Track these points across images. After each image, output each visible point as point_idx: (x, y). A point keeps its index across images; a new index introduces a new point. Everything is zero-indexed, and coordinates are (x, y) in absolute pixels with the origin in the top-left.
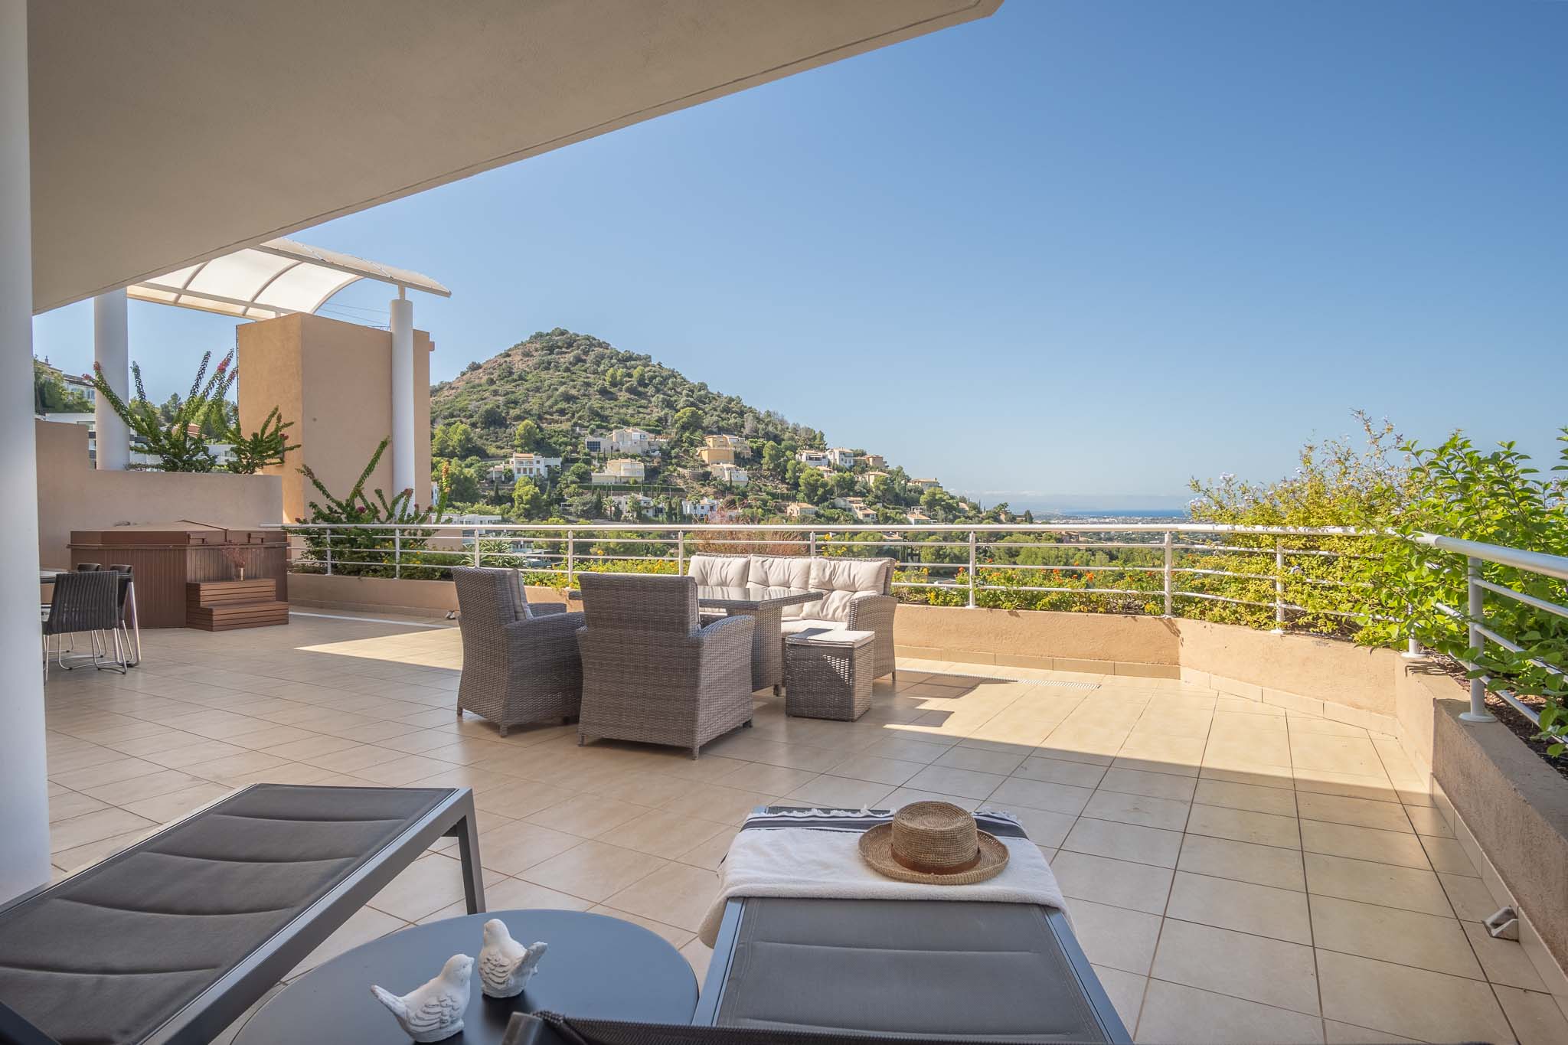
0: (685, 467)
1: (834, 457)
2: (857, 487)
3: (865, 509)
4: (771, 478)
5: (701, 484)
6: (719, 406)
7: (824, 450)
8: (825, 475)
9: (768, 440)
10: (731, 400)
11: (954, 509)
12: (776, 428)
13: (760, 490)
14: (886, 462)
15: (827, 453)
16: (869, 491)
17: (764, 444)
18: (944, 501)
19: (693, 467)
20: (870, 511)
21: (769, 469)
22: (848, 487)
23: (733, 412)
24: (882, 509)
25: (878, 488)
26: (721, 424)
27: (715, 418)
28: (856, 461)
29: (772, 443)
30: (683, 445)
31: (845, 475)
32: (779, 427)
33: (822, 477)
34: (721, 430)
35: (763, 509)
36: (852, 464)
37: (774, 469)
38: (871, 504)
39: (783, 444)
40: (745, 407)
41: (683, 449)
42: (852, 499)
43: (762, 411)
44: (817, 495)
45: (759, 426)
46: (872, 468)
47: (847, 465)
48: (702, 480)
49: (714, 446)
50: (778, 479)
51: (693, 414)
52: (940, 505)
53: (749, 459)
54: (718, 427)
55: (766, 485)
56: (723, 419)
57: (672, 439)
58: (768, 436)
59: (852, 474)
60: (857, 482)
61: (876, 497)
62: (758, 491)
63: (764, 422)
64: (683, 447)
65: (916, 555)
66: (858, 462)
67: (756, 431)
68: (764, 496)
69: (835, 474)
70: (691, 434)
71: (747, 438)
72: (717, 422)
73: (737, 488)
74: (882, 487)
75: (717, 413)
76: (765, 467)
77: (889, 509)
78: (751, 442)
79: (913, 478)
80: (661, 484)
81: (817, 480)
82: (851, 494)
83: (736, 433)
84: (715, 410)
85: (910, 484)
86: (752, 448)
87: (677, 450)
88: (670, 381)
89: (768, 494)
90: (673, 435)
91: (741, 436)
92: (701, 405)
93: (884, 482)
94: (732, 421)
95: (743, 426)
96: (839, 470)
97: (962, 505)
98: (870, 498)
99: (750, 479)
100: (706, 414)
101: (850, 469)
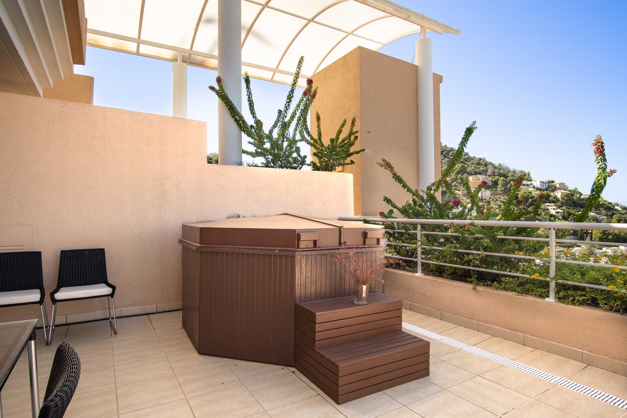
0: (459, 190)
1: (537, 184)
2: (551, 199)
3: (556, 209)
4: (502, 195)
5: (468, 198)
6: (475, 162)
7: (531, 180)
8: (533, 192)
9: (500, 177)
10: (480, 159)
11: (612, 209)
12: (504, 171)
13: (497, 200)
14: (567, 186)
15: (532, 182)
16: (558, 200)
17: (499, 179)
18: (605, 205)
19: (463, 190)
20: (559, 210)
21: (501, 190)
22: (545, 198)
23: (482, 165)
24: (566, 210)
25: (563, 199)
26: (476, 170)
27: (473, 168)
28: (549, 186)
29: (502, 178)
30: (458, 180)
31: (544, 192)
32: (506, 171)
33: (531, 193)
34: (476, 173)
35: (499, 209)
36: (547, 187)
37: (504, 190)
38: (559, 207)
39: (508, 178)
40: (488, 162)
41: (458, 182)
42: (548, 204)
43: (496, 164)
44: (528, 202)
45: (495, 170)
46: (559, 189)
47: (544, 188)
48: (467, 196)
49: (473, 180)
50: (506, 195)
51: (462, 166)
52: (603, 207)
53: (490, 186)
54: (475, 172)
55: (500, 198)
56: (477, 168)
57: (452, 178)
58: (500, 175)
59: (548, 192)
60: (551, 196)
61: (562, 203)
62: (496, 201)
63: (498, 168)
64: (457, 181)
65: (589, 233)
66: (551, 186)
67: (494, 173)
68: (499, 203)
69: (538, 192)
70: (462, 175)
71: (489, 176)
72: (474, 169)
73: (485, 199)
74: (566, 198)
75: (474, 166)
76: (499, 189)
77: (571, 209)
78: (492, 178)
79: (585, 194)
80: (448, 198)
81: (529, 195)
82: (547, 201)
83: (484, 174)
84: (473, 164)
85: (582, 196)
86: (492, 181)
87: (455, 183)
88: (451, 152)
89: (501, 202)
90: (453, 176)
91: (486, 176)
92: (466, 162)
93: (567, 196)
94: (482, 169)
95: (487, 171)
96: (540, 190)
97: (616, 207)
98: (559, 204)
99: (491, 195)
100: (469, 166)
101: (546, 189)
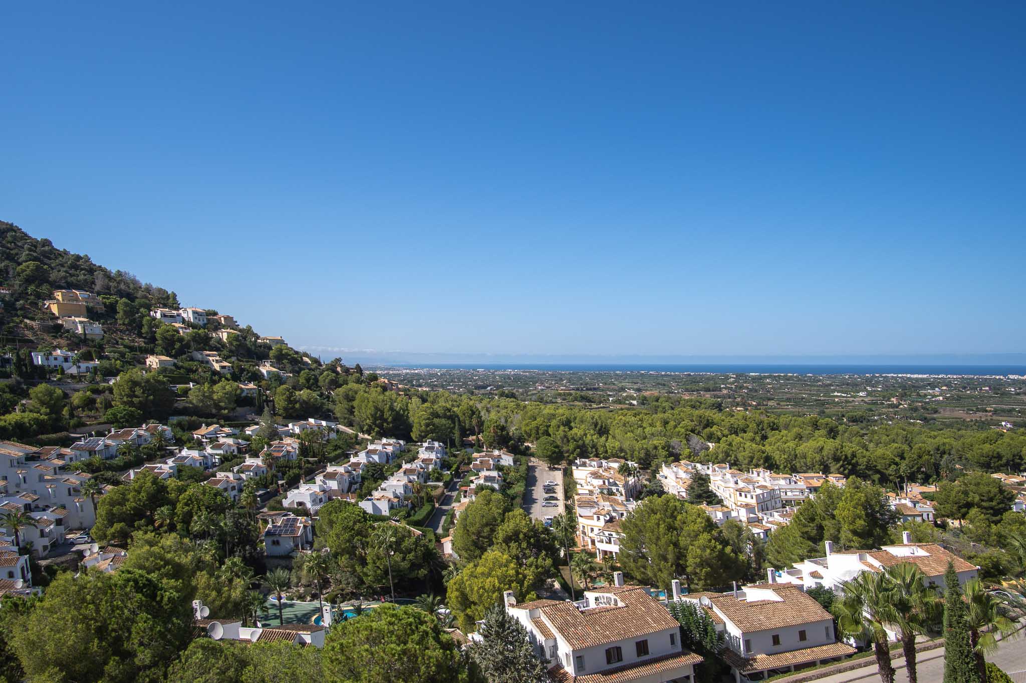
0: (32, 319)
1: (188, 315)
2: (212, 342)
3: (221, 362)
4: (127, 332)
5: (53, 336)
6: (67, 262)
7: (178, 309)
8: (181, 331)
9: (121, 297)
10: (78, 258)
11: (300, 362)
12: (129, 287)
13: (117, 343)
14: (236, 322)
15: (181, 311)
16: (223, 346)
17: (117, 301)
18: (290, 355)
19: (41, 319)
20: (225, 364)
21: (124, 324)
22: (204, 343)
23: (82, 269)
24: (236, 362)
25: (231, 343)
26: (70, 279)
27: (63, 274)
28: (208, 320)
29: (124, 300)
30: (29, 297)
31: (200, 332)
32: (131, 286)
33: (178, 332)
34: (69, 286)
35: (121, 361)
36: (205, 321)
37: (130, 324)
38: (226, 358)
39: (137, 302)
40: (95, 265)
41: (29, 301)
42: (208, 352)
43: (113, 269)
44: (174, 349)
45: (111, 284)
46: (224, 327)
47: (201, 323)
48: (53, 332)
49: (63, 300)
50: (134, 334)
51: (37, 267)
52: (287, 359)
53: (101, 314)
54: (67, 282)
55: (122, 339)
56: (71, 275)
57: (15, 290)
58: (121, 294)
59: (206, 330)
60: (212, 338)
61: (231, 351)
62: (114, 344)
63: (115, 280)
64: (28, 299)
65: (270, 401)
66: (210, 320)
67: (108, 288)
68: (121, 348)
69: (190, 330)
70: (37, 287)
71: (99, 294)
72: (65, 278)
73: (93, 341)
74: (235, 343)
75: (65, 269)
76: (120, 322)
77: (242, 361)
78: (104, 298)
79: (262, 336)
80: (6, 335)
81: (173, 335)
82: (207, 348)
83: (87, 289)
84: (62, 266)
85: (259, 341)
86: (105, 304)
87: (21, 302)
88: (9, 234)
89: (125, 346)
90: (16, 287)
91: (92, 292)
92: (46, 260)
93: (236, 338)
94: (82, 277)
95: (93, 283)
96: (194, 326)
97: (306, 359)
98: (225, 352)
99: (105, 332)
100: (52, 269)
101: (204, 326)
